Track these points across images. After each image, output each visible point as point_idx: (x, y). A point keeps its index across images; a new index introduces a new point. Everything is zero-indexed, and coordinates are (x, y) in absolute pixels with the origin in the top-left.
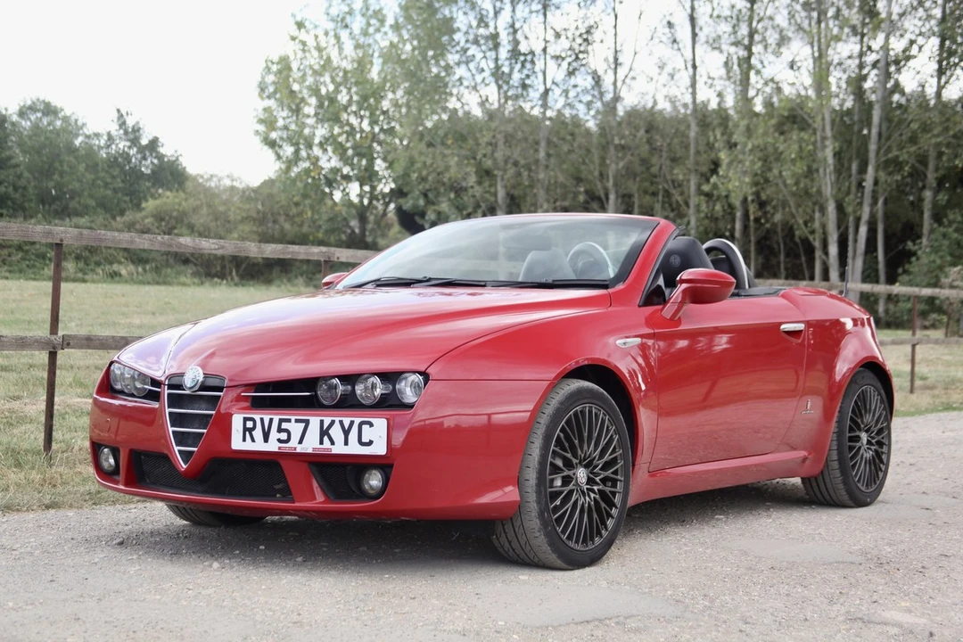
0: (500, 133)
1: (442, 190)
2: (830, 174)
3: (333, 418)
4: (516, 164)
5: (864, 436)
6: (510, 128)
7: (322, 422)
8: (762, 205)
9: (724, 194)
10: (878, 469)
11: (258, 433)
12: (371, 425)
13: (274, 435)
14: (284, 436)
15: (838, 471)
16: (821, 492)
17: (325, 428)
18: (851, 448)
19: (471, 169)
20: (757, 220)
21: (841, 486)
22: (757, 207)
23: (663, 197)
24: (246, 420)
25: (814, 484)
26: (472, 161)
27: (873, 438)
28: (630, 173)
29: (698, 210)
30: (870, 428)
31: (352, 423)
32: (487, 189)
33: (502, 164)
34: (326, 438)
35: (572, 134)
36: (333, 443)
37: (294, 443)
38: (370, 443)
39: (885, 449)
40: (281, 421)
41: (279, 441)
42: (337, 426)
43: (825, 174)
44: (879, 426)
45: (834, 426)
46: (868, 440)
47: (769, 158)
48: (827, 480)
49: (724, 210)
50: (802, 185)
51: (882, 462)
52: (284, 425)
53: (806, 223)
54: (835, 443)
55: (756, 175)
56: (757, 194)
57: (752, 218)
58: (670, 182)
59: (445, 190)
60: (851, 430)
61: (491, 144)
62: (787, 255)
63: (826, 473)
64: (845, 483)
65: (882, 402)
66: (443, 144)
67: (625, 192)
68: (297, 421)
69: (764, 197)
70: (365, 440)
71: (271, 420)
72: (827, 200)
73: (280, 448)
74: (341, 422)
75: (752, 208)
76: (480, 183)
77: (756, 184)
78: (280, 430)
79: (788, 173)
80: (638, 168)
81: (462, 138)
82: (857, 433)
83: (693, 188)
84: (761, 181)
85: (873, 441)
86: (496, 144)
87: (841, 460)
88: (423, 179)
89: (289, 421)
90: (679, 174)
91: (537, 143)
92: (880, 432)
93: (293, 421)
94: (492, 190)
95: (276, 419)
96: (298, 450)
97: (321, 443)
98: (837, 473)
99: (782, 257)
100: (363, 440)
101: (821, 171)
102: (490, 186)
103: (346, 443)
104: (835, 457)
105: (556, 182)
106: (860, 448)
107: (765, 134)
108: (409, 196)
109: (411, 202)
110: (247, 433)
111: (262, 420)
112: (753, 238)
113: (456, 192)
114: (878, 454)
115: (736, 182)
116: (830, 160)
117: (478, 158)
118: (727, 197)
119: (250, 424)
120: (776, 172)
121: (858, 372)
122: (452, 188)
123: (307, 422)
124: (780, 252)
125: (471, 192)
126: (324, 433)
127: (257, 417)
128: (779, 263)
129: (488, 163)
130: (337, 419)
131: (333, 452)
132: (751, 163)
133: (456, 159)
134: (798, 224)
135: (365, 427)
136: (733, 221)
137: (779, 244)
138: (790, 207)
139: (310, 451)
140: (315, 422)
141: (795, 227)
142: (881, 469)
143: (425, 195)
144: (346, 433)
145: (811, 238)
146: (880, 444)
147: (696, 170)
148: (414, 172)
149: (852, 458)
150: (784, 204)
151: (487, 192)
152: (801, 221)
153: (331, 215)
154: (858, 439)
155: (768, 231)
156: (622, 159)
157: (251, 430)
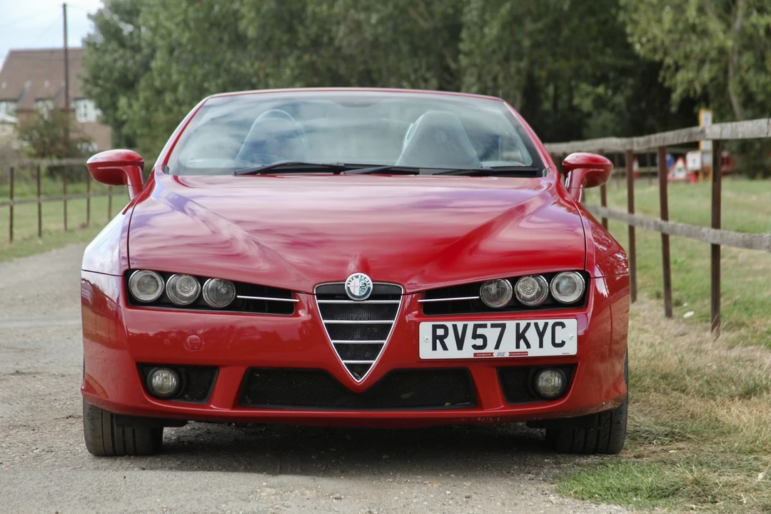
3: (529, 321)
7: (518, 325)
11: (451, 341)
12: (563, 325)
13: (469, 341)
14: (479, 342)
17: (521, 332)
24: (436, 327)
31: (546, 324)
34: (522, 342)
36: (528, 346)
37: (490, 348)
38: (563, 344)
40: (476, 327)
41: (475, 347)
42: (532, 329)
52: (480, 331)
68: (493, 326)
70: (558, 341)
71: (465, 327)
73: (475, 355)
74: (536, 325)
78: (475, 336)
89: (485, 326)
93: (489, 326)
95: (471, 324)
96: (495, 356)
97: (518, 346)
100: (557, 342)
103: (541, 346)
110: (438, 341)
111: (455, 327)
119: (440, 332)
123: (503, 327)
126: (520, 336)
127: (449, 324)
130: (532, 322)
131: (529, 355)
135: (558, 328)
139: (507, 355)
140: (511, 325)
144: (541, 335)
157: (442, 338)
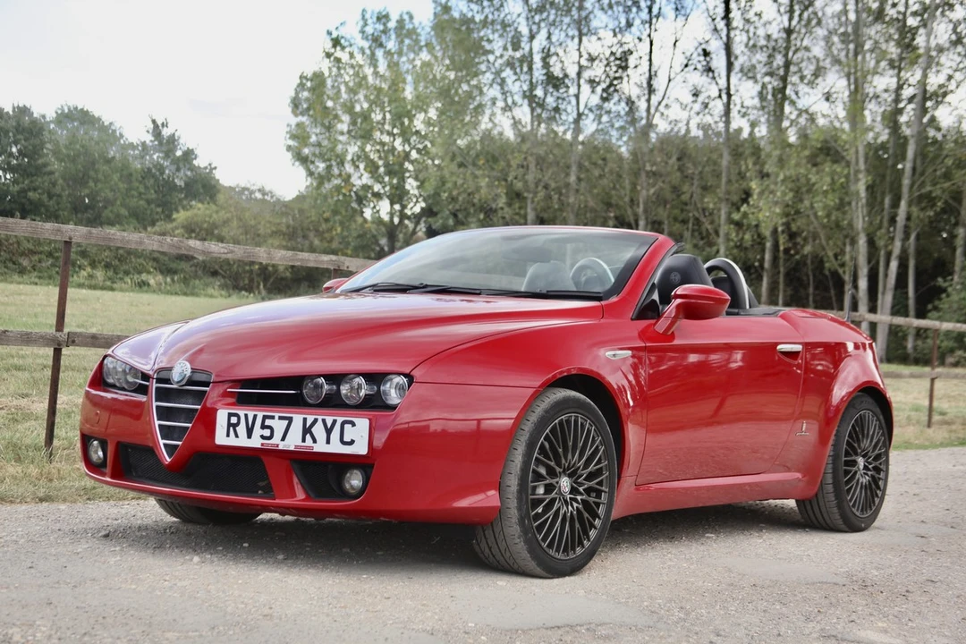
0: (532, 155)
1: (472, 211)
2: (862, 207)
3: (316, 417)
4: (546, 187)
5: (861, 461)
6: (541, 151)
7: (305, 420)
8: (792, 236)
9: (754, 223)
10: (874, 495)
11: (242, 429)
12: (353, 424)
13: (257, 431)
14: (267, 433)
15: (832, 495)
16: (815, 515)
17: (308, 426)
18: (847, 472)
19: (502, 191)
20: (787, 251)
21: (835, 510)
22: (787, 238)
23: (693, 225)
24: (230, 415)
25: (809, 507)
26: (503, 183)
27: (870, 463)
28: (660, 200)
29: (728, 239)
30: (867, 453)
31: (335, 422)
32: (517, 211)
33: (532, 186)
34: (308, 436)
35: (604, 159)
36: (315, 441)
37: (276, 440)
38: (352, 442)
39: (882, 475)
40: (265, 418)
41: (262, 437)
42: (319, 425)
43: (857, 208)
44: (877, 452)
45: (829, 450)
46: (865, 465)
47: (801, 190)
48: (821, 504)
49: (753, 240)
50: (833, 218)
51: (879, 488)
52: (268, 422)
53: (836, 256)
54: (830, 466)
55: (787, 206)
56: (787, 225)
57: (782, 248)
58: (700, 210)
59: (475, 211)
60: (847, 454)
61: (523, 167)
62: (816, 288)
63: (820, 496)
64: (840, 506)
65: (881, 427)
66: (474, 165)
67: (655, 218)
68: (280, 418)
69: (794, 228)
70: (347, 439)
71: (255, 417)
72: (858, 234)
73: (262, 444)
74: (324, 421)
75: (782, 239)
76: (509, 205)
77: (787, 215)
78: (263, 427)
79: (820, 205)
80: (669, 195)
81: (493, 159)
82: (853, 458)
83: (723, 217)
84: (792, 212)
85: (870, 467)
86: (528, 166)
87: (836, 483)
88: (453, 199)
89: (273, 418)
90: (710, 202)
91: (569, 167)
92: (877, 457)
93: (277, 417)
94: (522, 212)
95: (260, 415)
96: (281, 447)
97: (304, 440)
98: (832, 497)
99: (811, 290)
100: (345, 439)
101: (854, 204)
102: (520, 208)
103: (328, 442)
104: (830, 481)
105: (586, 206)
106: (856, 472)
107: (798, 165)
108: (439, 216)
109: (441, 221)
110: (231, 428)
111: (246, 415)
112: (782, 269)
113: (485, 213)
114: (875, 480)
115: (766, 212)
116: (863, 194)
117: (509, 179)
118: (757, 226)
119: (234, 420)
120: (807, 203)
121: (858, 396)
122: (482, 209)
123: (290, 420)
124: (809, 284)
125: (500, 213)
126: (307, 430)
127: (242, 413)
128: (808, 295)
129: (519, 185)
130: (320, 418)
131: (314, 450)
132: (782, 193)
133: (487, 179)
134: (828, 257)
135: (348, 426)
136: (763, 251)
137: (808, 276)
138: (820, 239)
139: (292, 448)
140: (298, 419)
141: (825, 259)
142: (877, 496)
143: (455, 215)
144: (329, 431)
145: (841, 271)
146: (877, 470)
147: (727, 200)
148: (445, 192)
149: (848, 482)
150: (815, 236)
151: (517, 214)
152: (831, 254)
153: (361, 232)
154: (854, 463)
155: (798, 263)
156: (654, 186)
157: (235, 426)
